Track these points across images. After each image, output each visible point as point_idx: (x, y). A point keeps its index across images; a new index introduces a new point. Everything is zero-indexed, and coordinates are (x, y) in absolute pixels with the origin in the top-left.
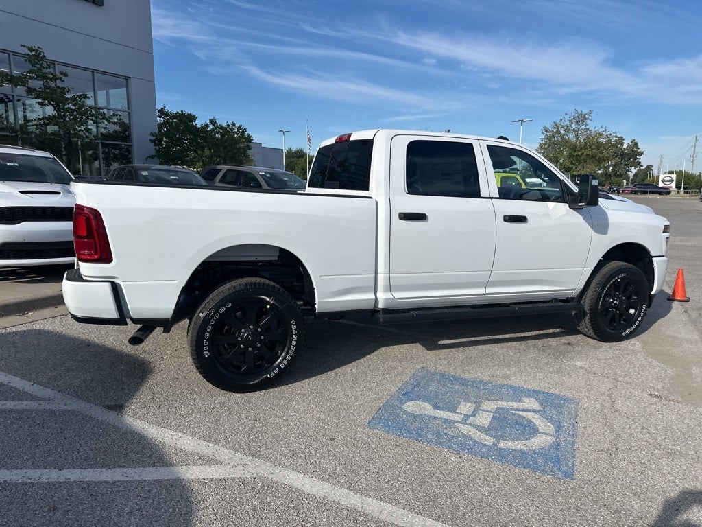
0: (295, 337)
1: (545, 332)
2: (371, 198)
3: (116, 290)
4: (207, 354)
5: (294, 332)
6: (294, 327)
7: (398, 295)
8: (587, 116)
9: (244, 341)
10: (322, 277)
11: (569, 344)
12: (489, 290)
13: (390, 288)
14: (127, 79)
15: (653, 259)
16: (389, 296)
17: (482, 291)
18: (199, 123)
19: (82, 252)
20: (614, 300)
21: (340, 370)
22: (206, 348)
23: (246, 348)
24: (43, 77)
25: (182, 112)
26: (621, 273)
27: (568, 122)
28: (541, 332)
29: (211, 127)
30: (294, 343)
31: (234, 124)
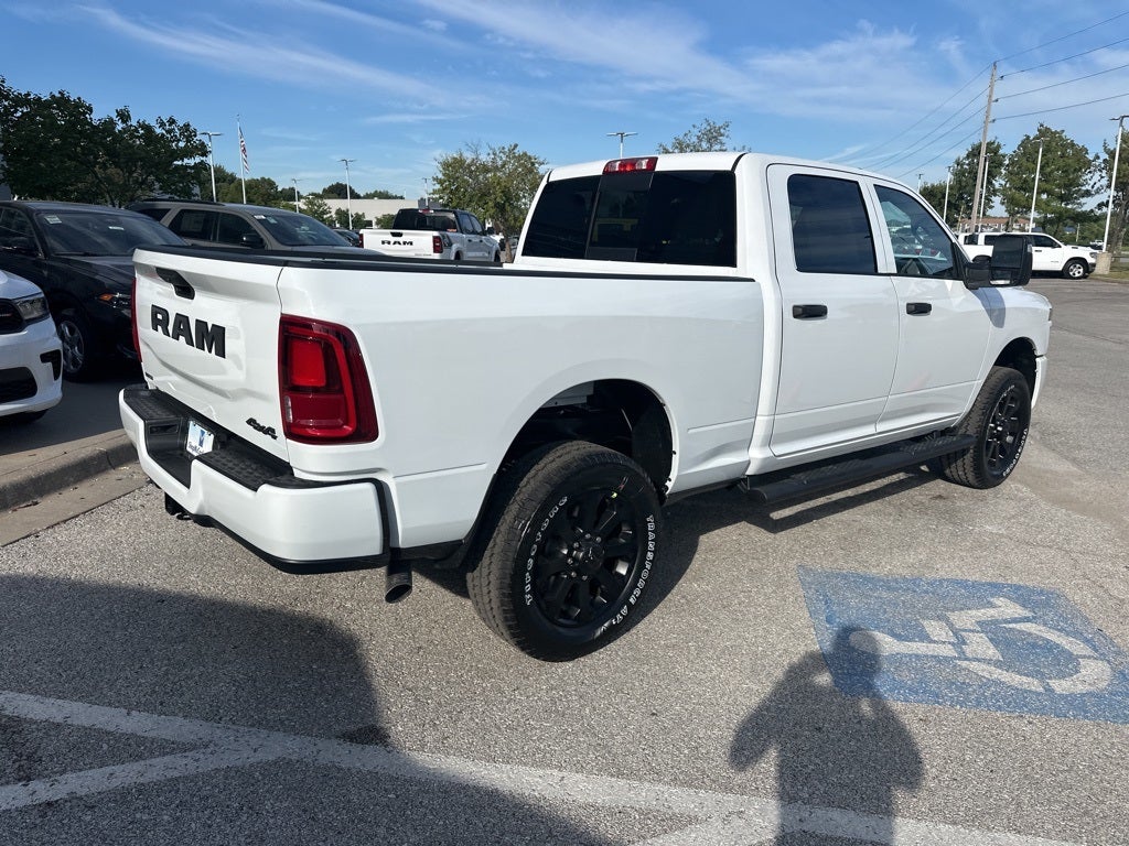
0: (651, 546)
2: (753, 280)
3: (382, 496)
4: (529, 599)
5: (651, 536)
6: (651, 527)
7: (779, 450)
8: (722, 131)
9: (577, 564)
10: (691, 431)
12: (879, 427)
13: (769, 440)
15: (1037, 360)
16: (767, 453)
17: (869, 430)
20: (997, 426)
22: (528, 588)
23: (579, 575)
26: (1011, 385)
27: (694, 139)
30: (650, 556)
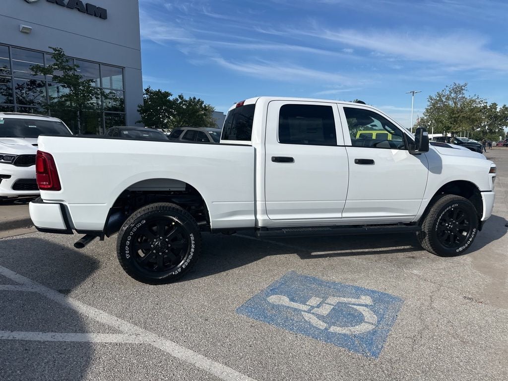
0: (193, 246)
1: (397, 248)
2: (251, 146)
3: (64, 209)
4: (128, 256)
5: (193, 242)
6: (192, 238)
7: (272, 217)
8: (463, 88)
9: (156, 247)
10: (214, 203)
11: (413, 257)
12: (345, 215)
13: (266, 212)
14: (123, 68)
15: (482, 193)
16: (266, 217)
17: (339, 215)
18: (171, 98)
19: (42, 183)
20: (449, 224)
21: (231, 271)
22: (127, 252)
23: (158, 252)
24: (63, 68)
25: (159, 90)
26: (454, 204)
27: (448, 93)
28: (394, 248)
29: (180, 100)
30: (193, 250)
31: (195, 98)
